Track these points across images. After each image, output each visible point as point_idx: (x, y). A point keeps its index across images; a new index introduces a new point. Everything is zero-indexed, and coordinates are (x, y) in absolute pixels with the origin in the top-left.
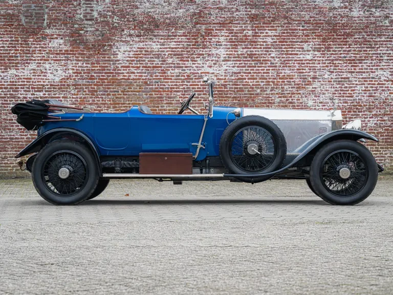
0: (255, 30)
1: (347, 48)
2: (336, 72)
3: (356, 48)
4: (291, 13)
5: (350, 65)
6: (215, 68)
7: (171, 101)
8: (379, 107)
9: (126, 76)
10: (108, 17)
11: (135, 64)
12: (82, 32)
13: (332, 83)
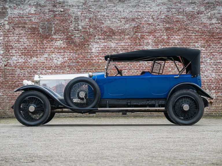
0: (168, 36)
1: (220, 46)
2: (213, 59)
4: (188, 26)
5: (221, 55)
9: (97, 61)
10: (87, 28)
11: (102, 54)
12: (73, 37)
13: (212, 65)
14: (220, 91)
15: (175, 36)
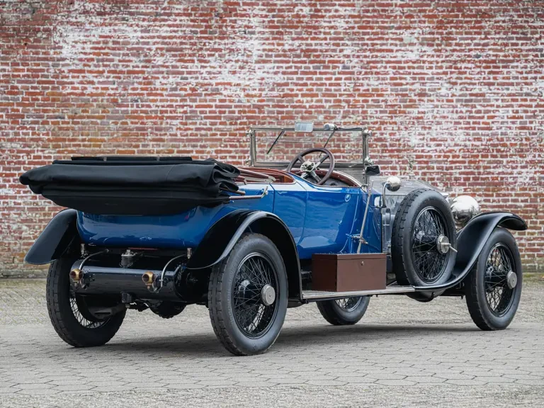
0: (315, 5)
1: (481, 39)
2: (461, 84)
3: (499, 39)
5: (487, 71)
6: (242, 76)
7: (160, 135)
8: (538, 147)
9: (78, 88)
11: (95, 66)
13: (454, 103)
14: (479, 190)
15: (337, 7)
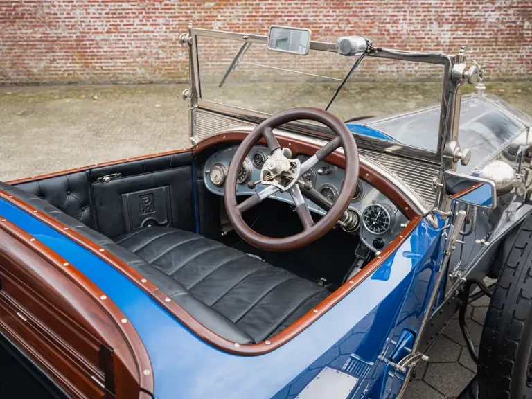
14: (460, 27)
